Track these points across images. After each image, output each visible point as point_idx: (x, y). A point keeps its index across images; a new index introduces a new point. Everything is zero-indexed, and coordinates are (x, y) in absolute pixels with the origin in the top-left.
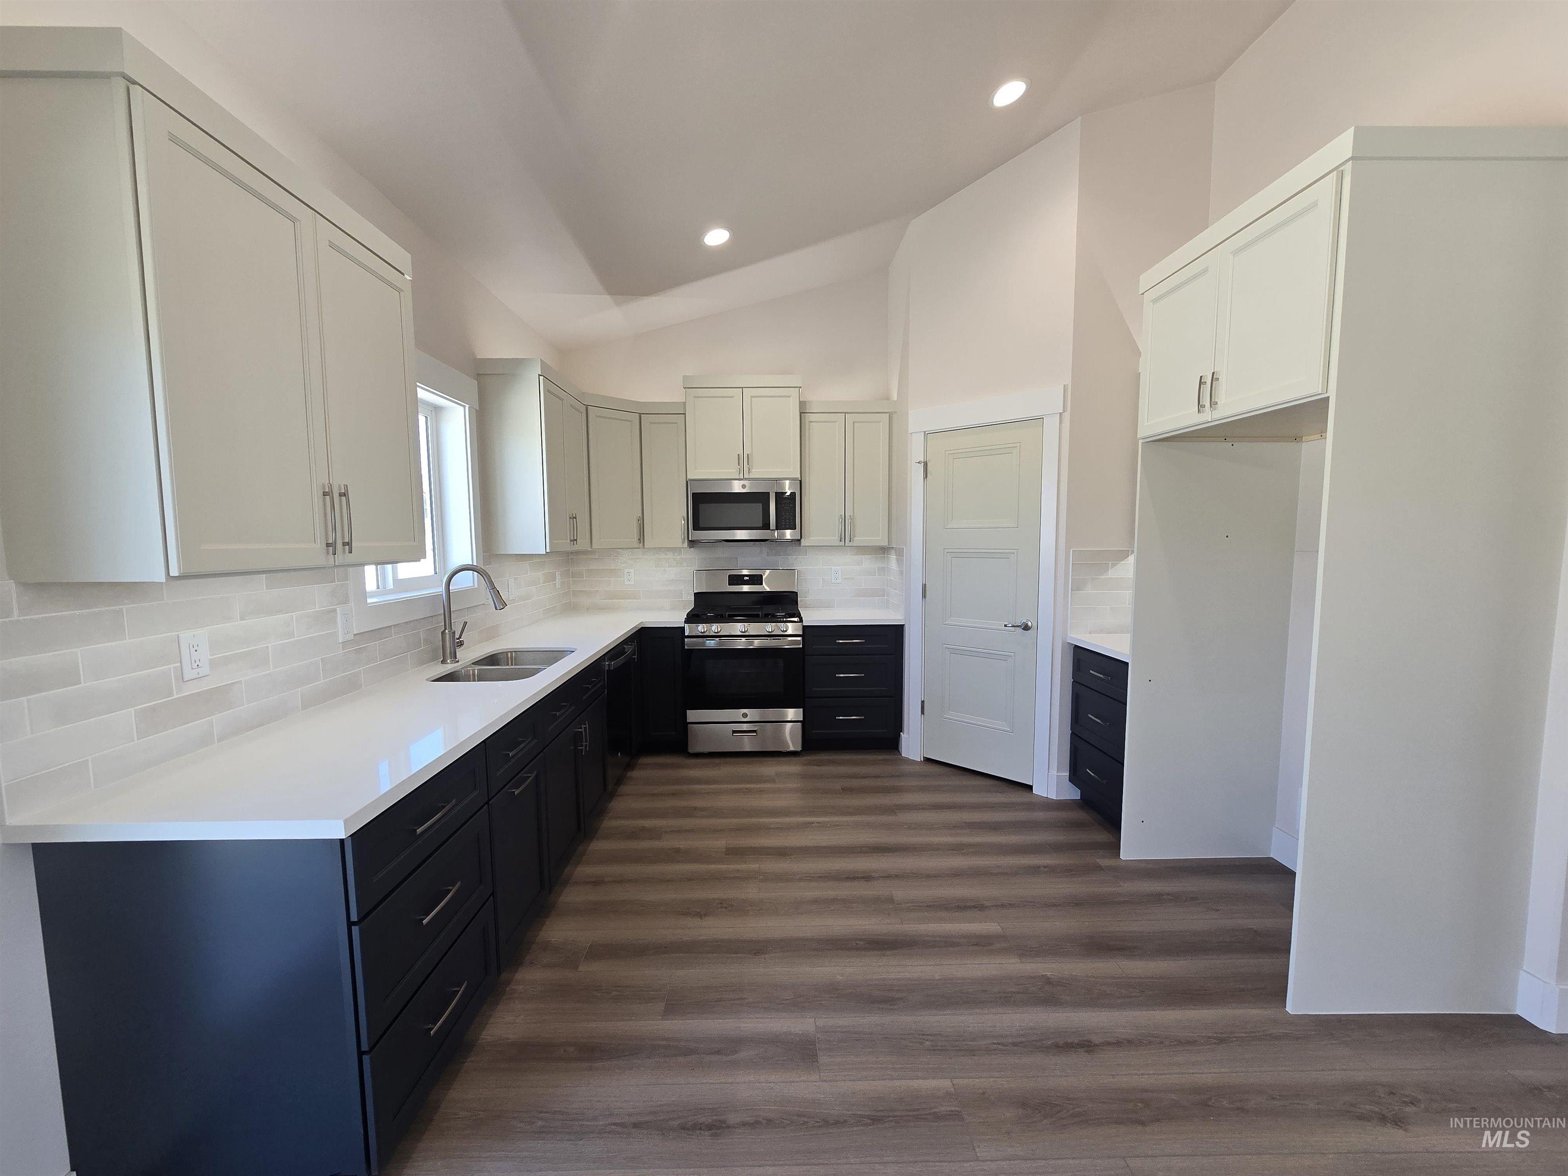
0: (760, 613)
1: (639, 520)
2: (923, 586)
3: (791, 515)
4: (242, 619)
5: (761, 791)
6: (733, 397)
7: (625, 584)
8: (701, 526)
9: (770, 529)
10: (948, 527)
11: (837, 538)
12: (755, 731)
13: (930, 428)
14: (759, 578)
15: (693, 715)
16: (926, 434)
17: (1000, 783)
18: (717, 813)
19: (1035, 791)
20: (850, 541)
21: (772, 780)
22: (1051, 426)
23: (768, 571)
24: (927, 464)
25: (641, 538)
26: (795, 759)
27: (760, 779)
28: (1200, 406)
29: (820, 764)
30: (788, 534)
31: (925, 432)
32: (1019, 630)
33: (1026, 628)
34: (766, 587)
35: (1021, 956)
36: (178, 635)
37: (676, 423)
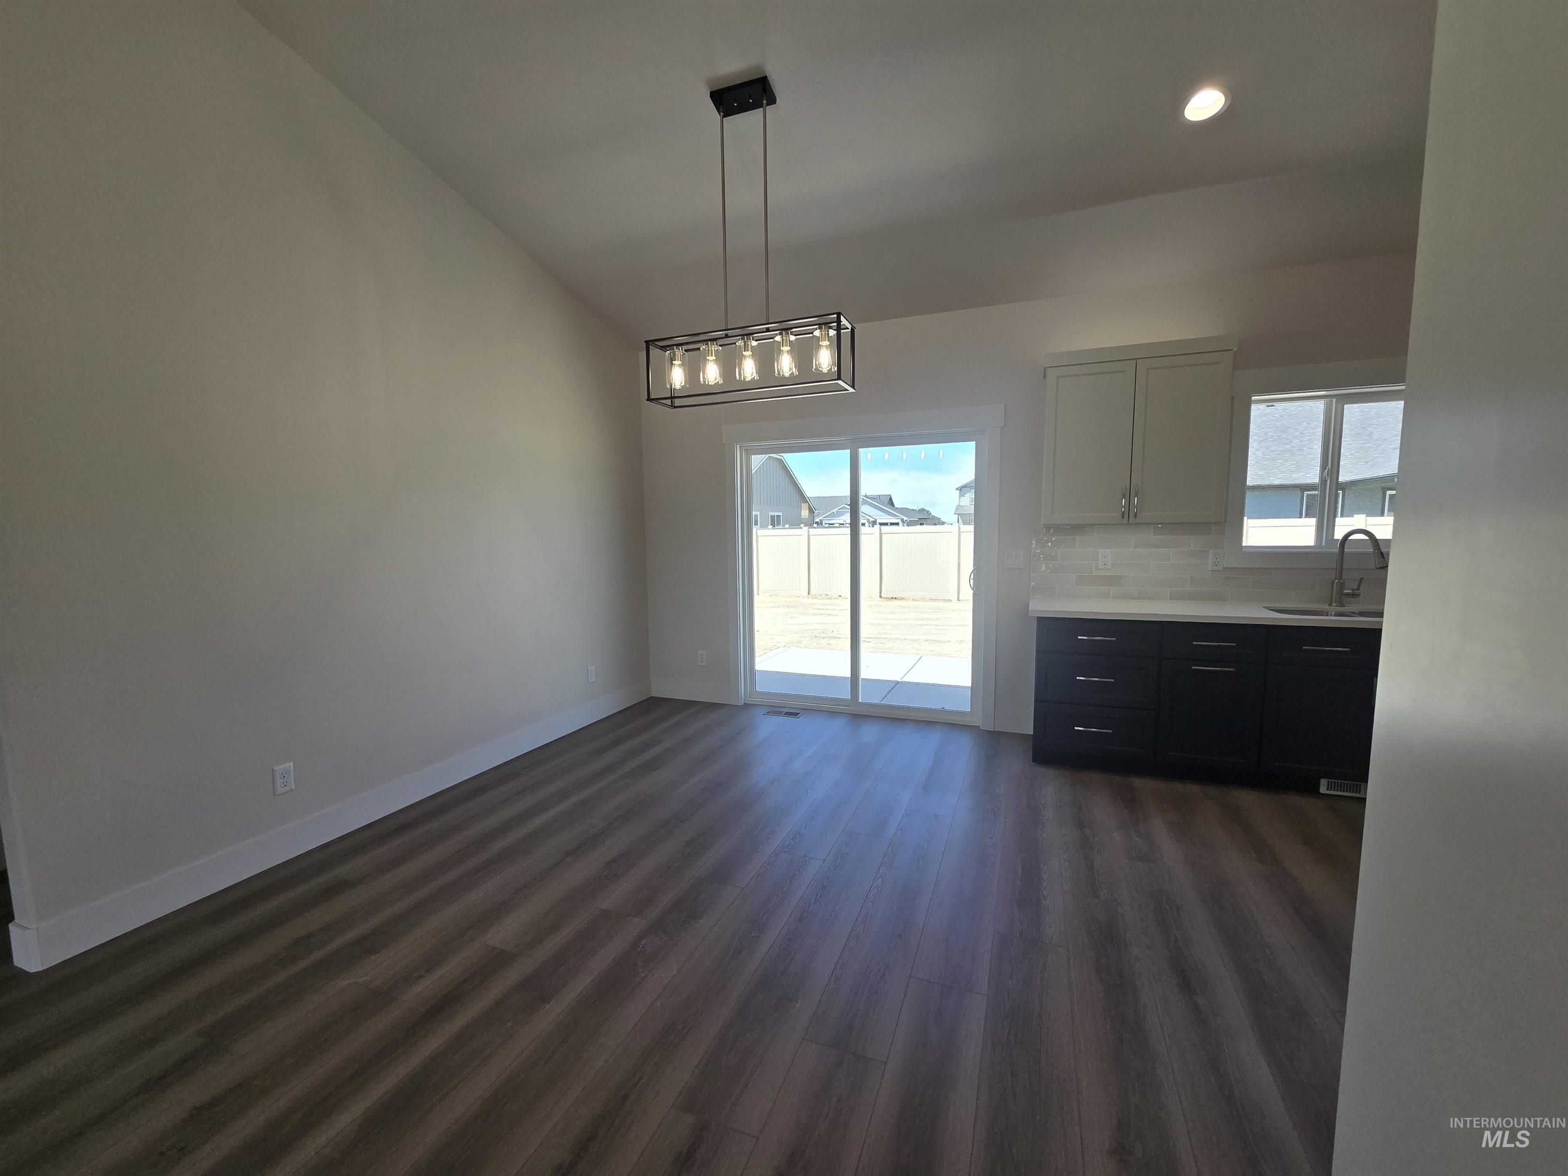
4: (1134, 548)
36: (1098, 550)
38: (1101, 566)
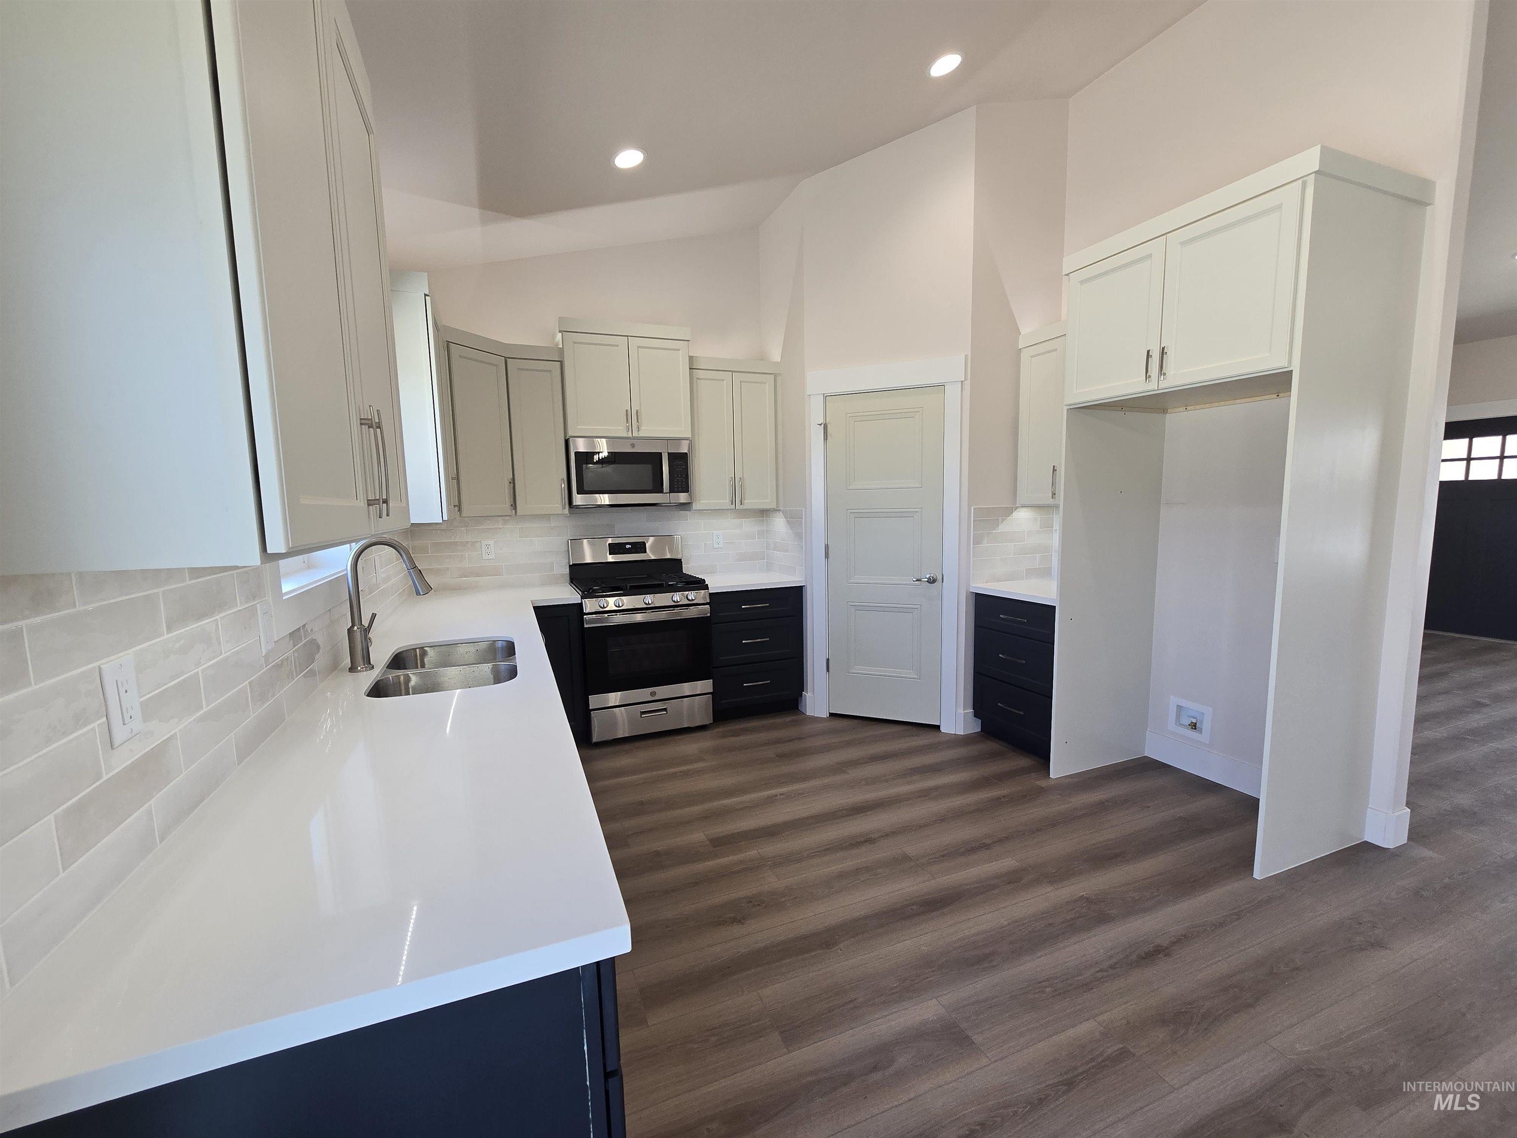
1: (510, 483)
2: (825, 547)
3: (683, 477)
4: (169, 629)
6: (617, 346)
7: (483, 558)
8: (585, 489)
9: (663, 493)
10: (850, 488)
11: (728, 501)
12: (665, 710)
13: (828, 391)
14: (642, 546)
15: (593, 701)
16: (825, 397)
17: (910, 727)
18: (670, 804)
19: (943, 729)
20: (741, 504)
22: (953, 394)
23: (651, 539)
24: (827, 426)
25: (514, 506)
26: (705, 734)
28: (1147, 376)
29: (736, 734)
30: (682, 497)
31: (824, 394)
32: (924, 583)
33: (932, 581)
34: (650, 555)
35: (1051, 882)
36: (100, 668)
37: (550, 371)
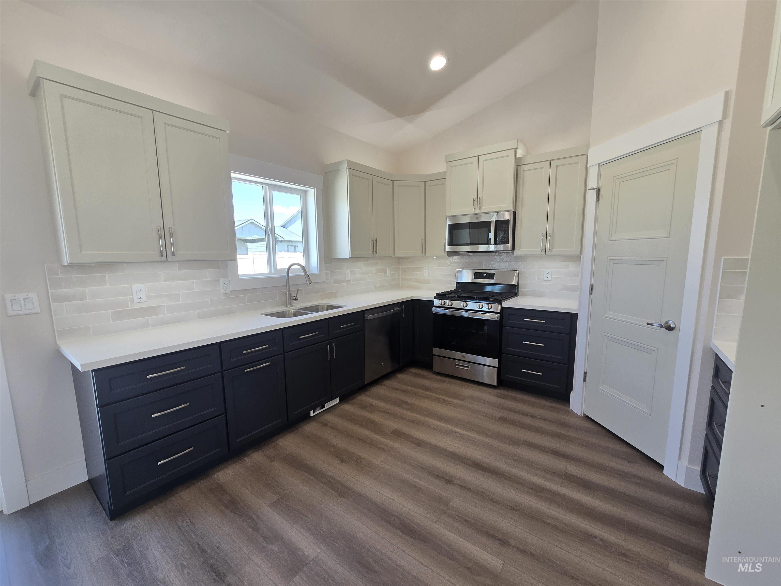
0: (476, 297)
1: (422, 241)
2: (591, 285)
4: (165, 281)
5: (450, 404)
6: (471, 163)
7: (424, 275)
8: (453, 243)
9: (491, 245)
10: (613, 238)
12: (468, 367)
14: (493, 275)
15: (436, 351)
16: (600, 166)
19: (665, 472)
20: (550, 252)
21: (462, 399)
24: (599, 190)
26: (490, 390)
27: (456, 396)
29: (504, 397)
30: (503, 247)
31: (599, 164)
32: (664, 329)
33: (670, 328)
36: (132, 286)
37: (439, 185)
38: (136, 300)
